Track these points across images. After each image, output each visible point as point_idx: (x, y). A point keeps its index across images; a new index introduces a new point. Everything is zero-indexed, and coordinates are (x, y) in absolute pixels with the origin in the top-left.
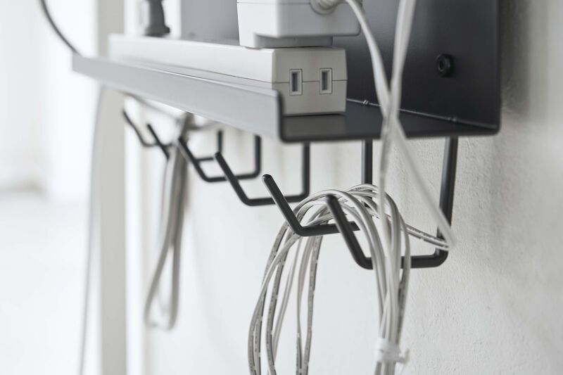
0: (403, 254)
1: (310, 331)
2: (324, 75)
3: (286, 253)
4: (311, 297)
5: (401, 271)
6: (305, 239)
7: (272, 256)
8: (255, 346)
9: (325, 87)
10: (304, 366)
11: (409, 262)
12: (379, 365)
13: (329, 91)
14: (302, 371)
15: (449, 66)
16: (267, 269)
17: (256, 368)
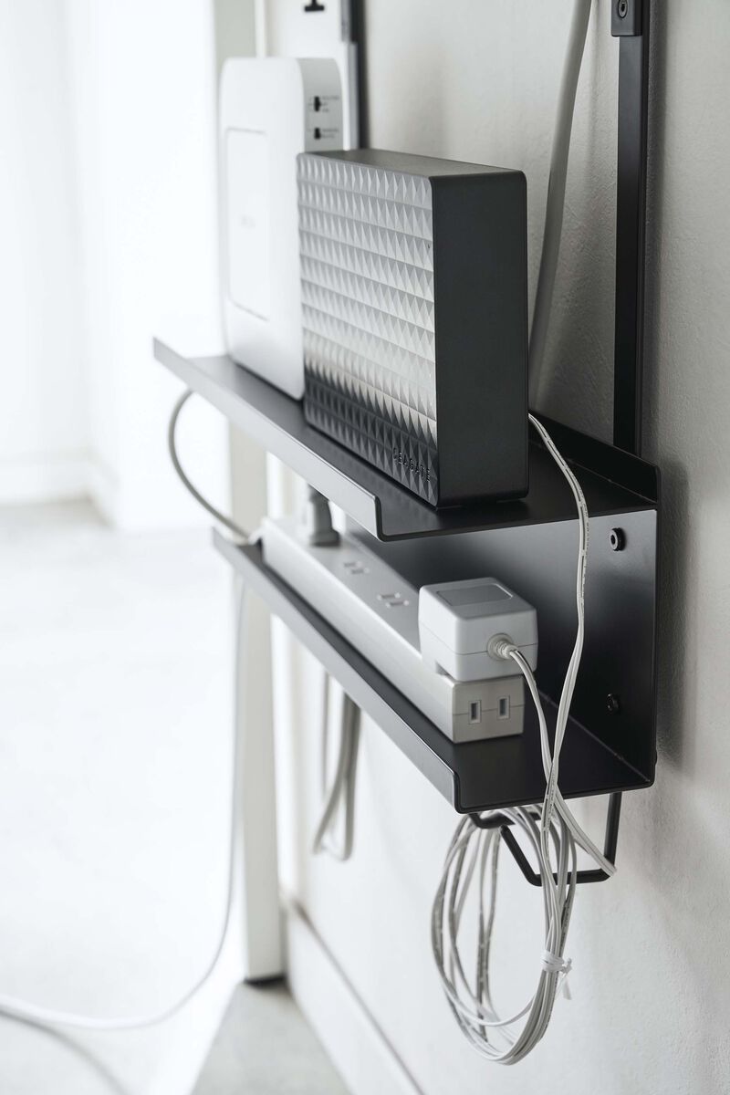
0: (570, 869)
1: (493, 908)
2: (502, 702)
3: (467, 840)
4: (495, 876)
5: (568, 886)
6: (485, 831)
7: (455, 840)
8: (438, 923)
9: (502, 712)
10: (486, 942)
11: (574, 878)
12: (544, 973)
13: (506, 716)
14: (484, 946)
15: (617, 706)
16: (450, 851)
17: (439, 946)
